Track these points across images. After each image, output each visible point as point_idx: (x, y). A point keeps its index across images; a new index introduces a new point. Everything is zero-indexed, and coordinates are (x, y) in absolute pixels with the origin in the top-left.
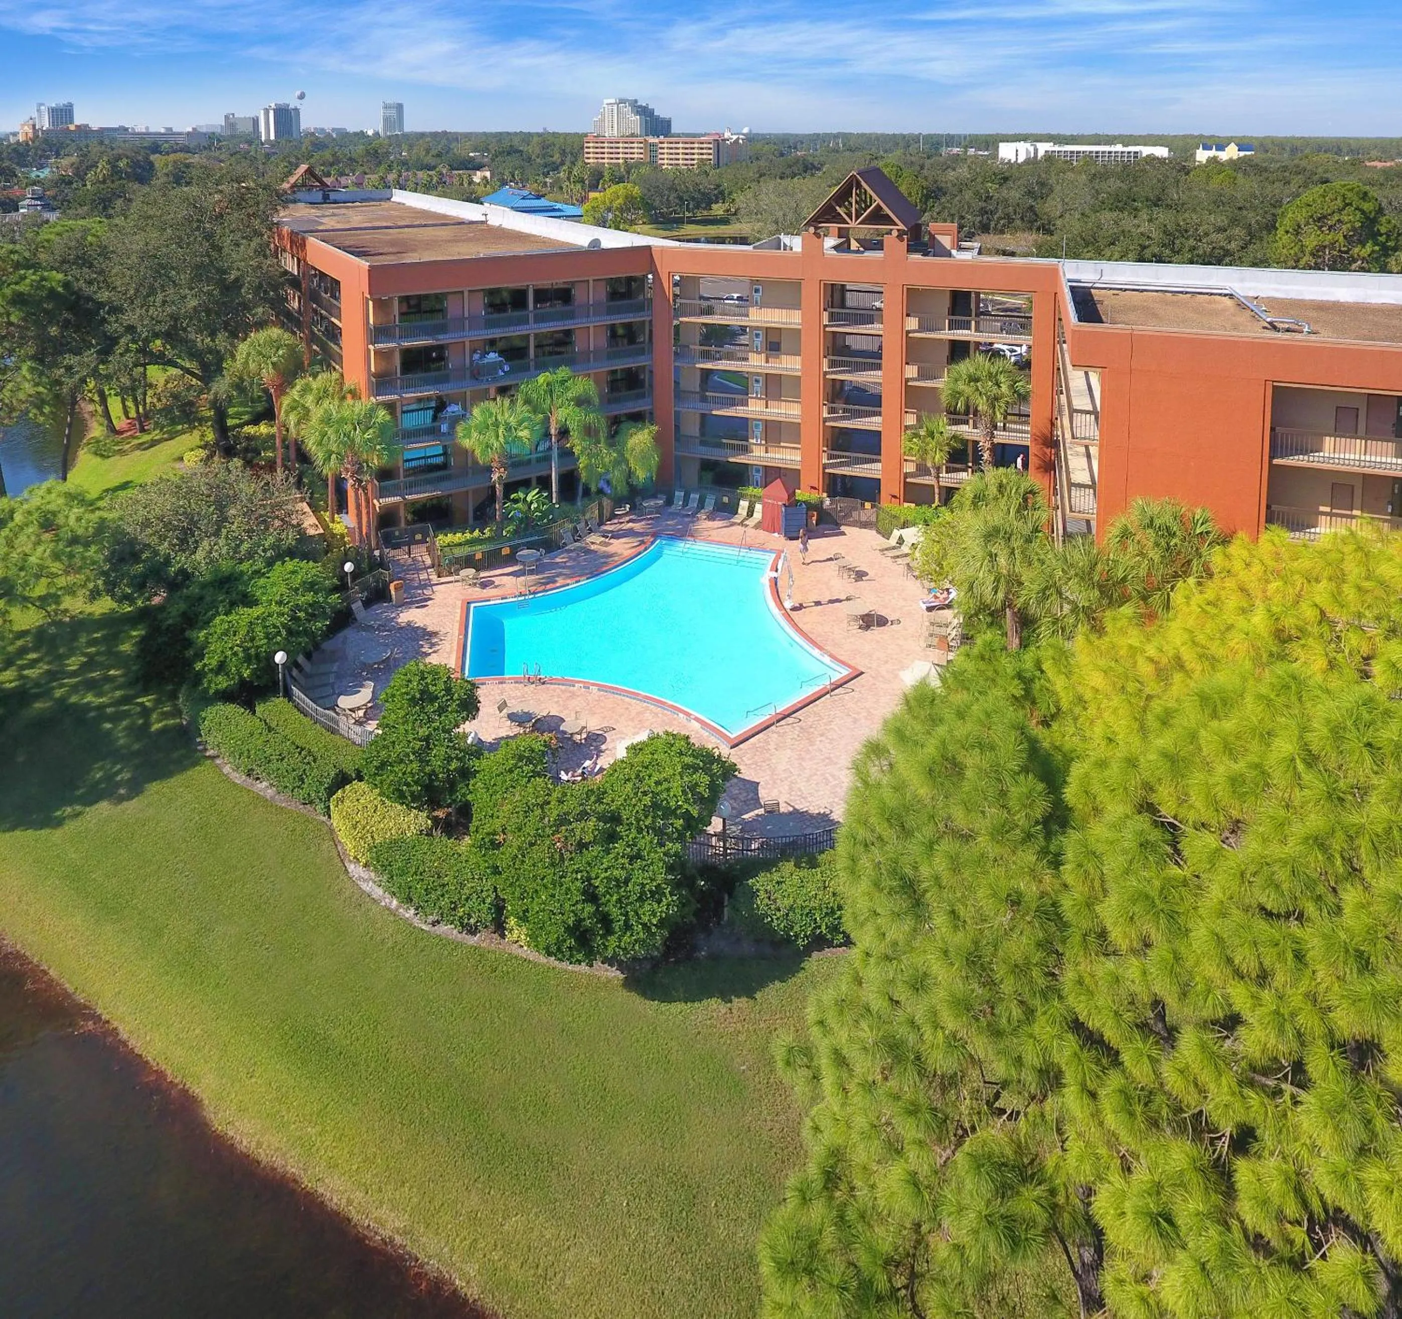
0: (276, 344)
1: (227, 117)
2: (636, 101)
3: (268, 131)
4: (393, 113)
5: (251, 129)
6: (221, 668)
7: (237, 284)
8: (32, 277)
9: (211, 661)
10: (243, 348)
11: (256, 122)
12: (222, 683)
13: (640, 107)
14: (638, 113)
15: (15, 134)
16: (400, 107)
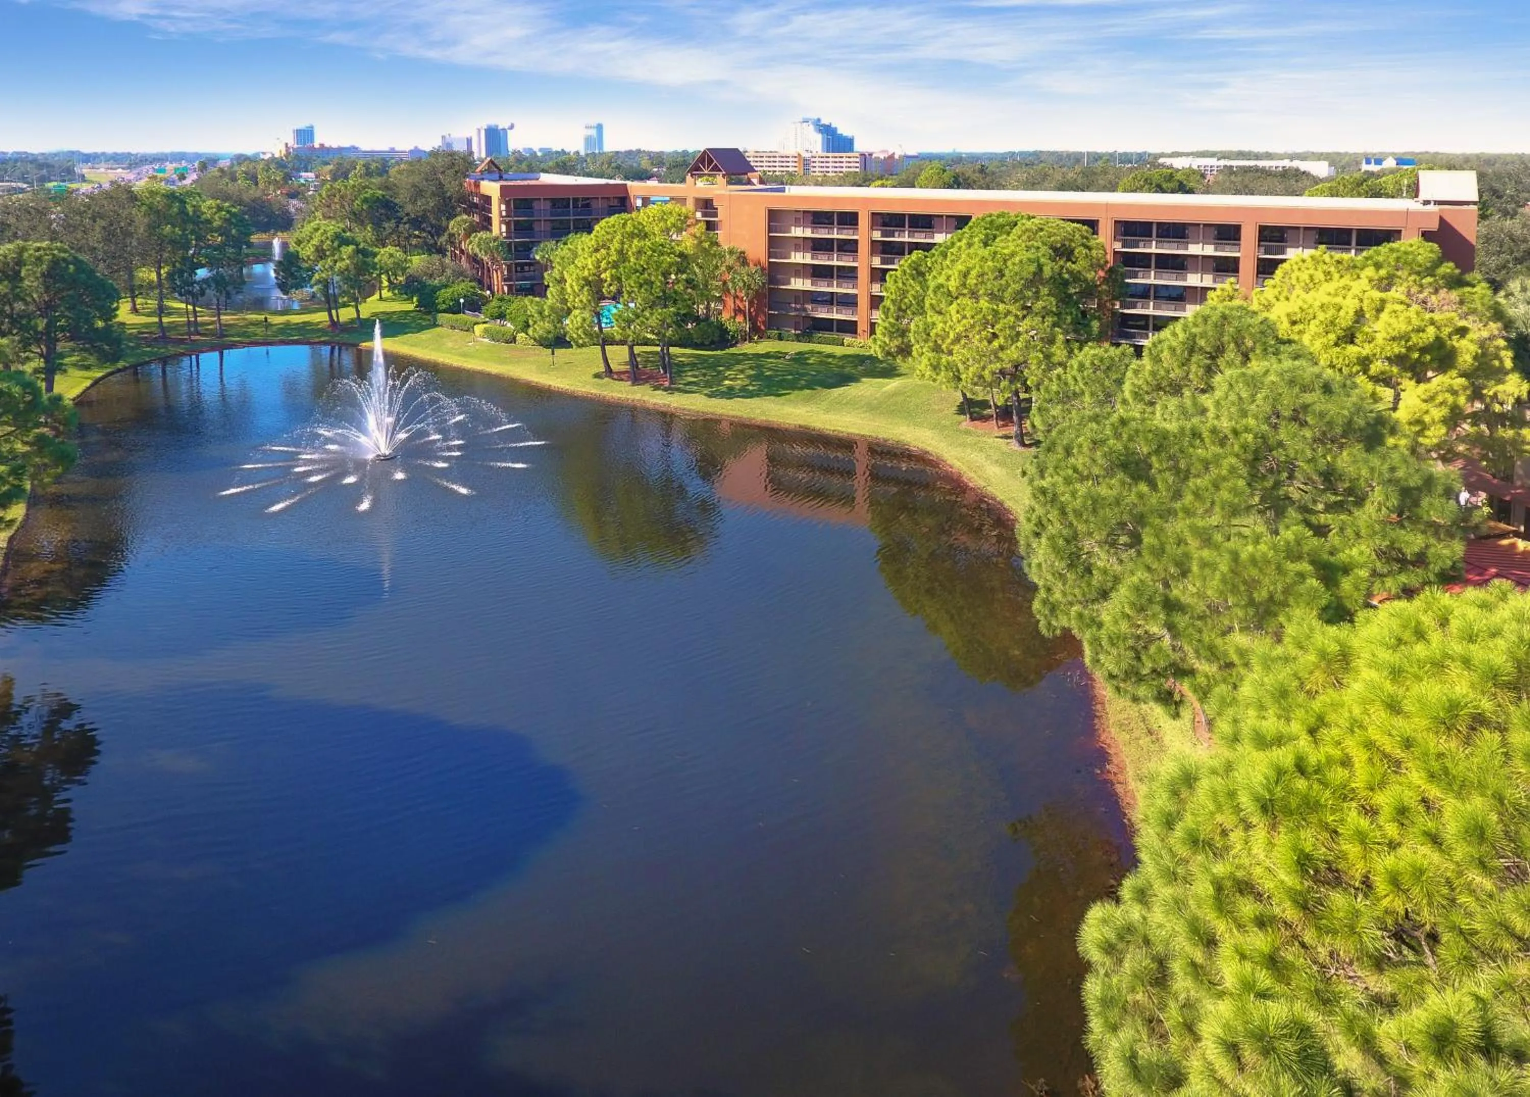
0: (465, 221)
1: (443, 137)
2: (819, 120)
3: (480, 151)
4: (593, 132)
5: (465, 148)
6: (444, 302)
7: (450, 198)
8: (370, 192)
9: (440, 300)
10: (452, 223)
11: (469, 141)
12: (444, 306)
13: (824, 126)
14: (820, 131)
15: (264, 153)
16: (600, 127)
